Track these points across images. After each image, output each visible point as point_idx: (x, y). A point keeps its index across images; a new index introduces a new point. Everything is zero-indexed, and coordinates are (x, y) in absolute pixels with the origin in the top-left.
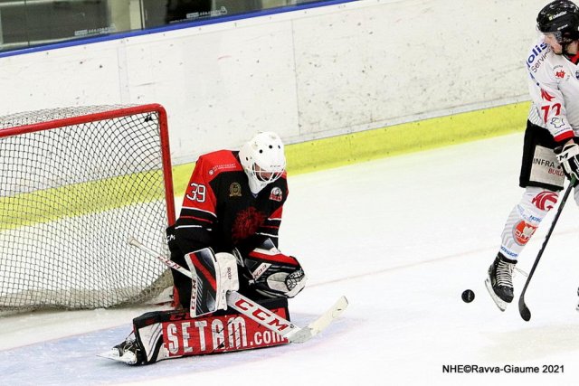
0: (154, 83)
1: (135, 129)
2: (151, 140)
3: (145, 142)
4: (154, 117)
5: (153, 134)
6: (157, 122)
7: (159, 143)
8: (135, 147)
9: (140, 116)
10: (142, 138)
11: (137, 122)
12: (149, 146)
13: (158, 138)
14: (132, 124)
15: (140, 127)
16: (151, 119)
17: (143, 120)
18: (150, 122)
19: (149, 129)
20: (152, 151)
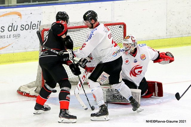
0: (122, 16)
1: (116, 29)
2: (120, 34)
3: (119, 34)
4: (122, 26)
5: (121, 32)
6: (123, 28)
7: (123, 35)
8: (116, 35)
9: (118, 26)
10: (118, 33)
11: (117, 28)
13: (123, 33)
14: (115, 28)
15: (118, 29)
16: (121, 27)
17: (119, 27)
19: (120, 30)
20: (121, 37)
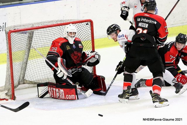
2: (88, 31)
3: (86, 32)
4: (89, 23)
5: (89, 29)
6: (90, 25)
7: (90, 32)
8: (83, 33)
9: (84, 23)
10: (85, 30)
11: (84, 25)
12: (87, 33)
13: (90, 30)
14: (82, 26)
15: (85, 27)
16: (88, 24)
17: (86, 24)
18: (88, 25)
19: (87, 27)
20: (88, 34)
